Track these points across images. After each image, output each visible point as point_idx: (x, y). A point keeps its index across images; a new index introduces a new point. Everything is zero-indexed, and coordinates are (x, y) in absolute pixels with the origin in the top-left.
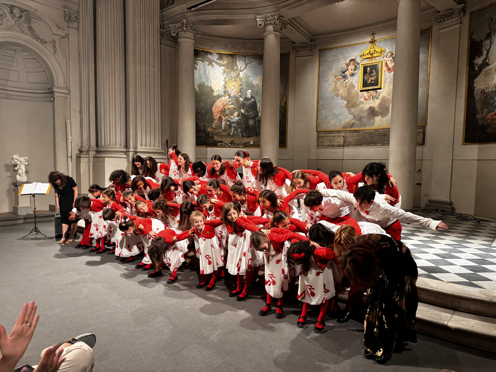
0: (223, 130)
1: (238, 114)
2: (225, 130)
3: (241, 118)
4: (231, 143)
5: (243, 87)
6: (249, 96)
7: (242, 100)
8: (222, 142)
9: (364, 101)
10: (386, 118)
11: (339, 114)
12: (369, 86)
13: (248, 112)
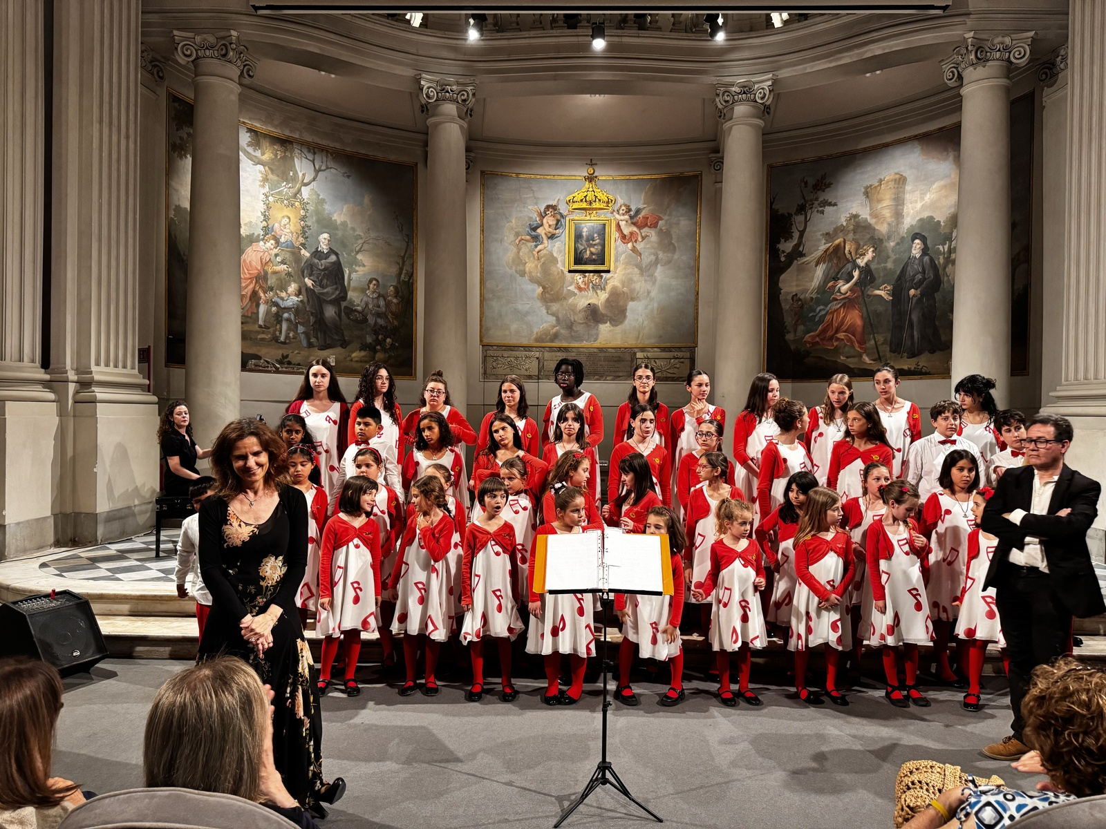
0: (260, 326)
1: (297, 288)
2: (266, 327)
3: (306, 300)
4: (281, 362)
5: (309, 224)
6: (324, 247)
7: (308, 255)
8: (259, 358)
9: (576, 291)
10: (619, 328)
11: (527, 313)
12: (585, 264)
13: (323, 287)
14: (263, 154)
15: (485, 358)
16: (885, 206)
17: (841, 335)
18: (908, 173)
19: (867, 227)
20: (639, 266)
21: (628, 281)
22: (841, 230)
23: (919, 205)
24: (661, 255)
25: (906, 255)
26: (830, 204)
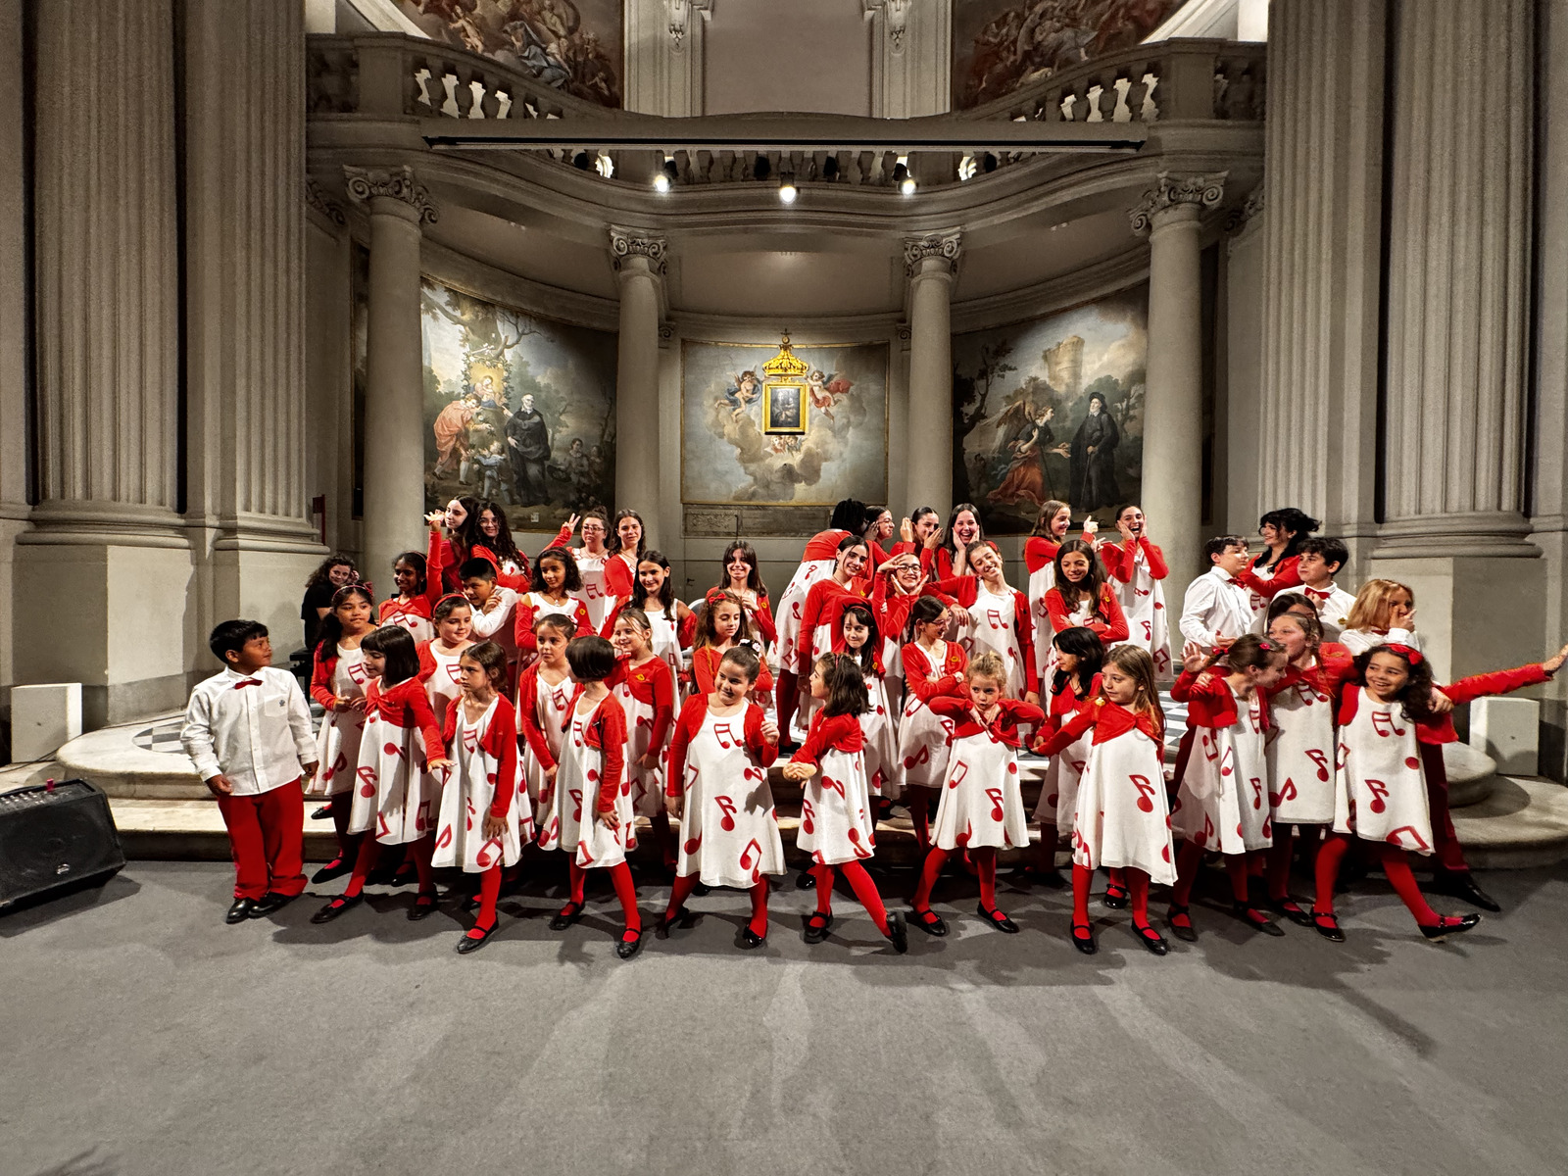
0: (461, 483)
1: (500, 447)
2: (467, 484)
3: (509, 458)
5: (512, 385)
6: (527, 408)
7: (511, 415)
9: (773, 452)
10: (813, 487)
11: (726, 473)
12: (781, 426)
13: (526, 446)
14: (463, 314)
15: (685, 516)
16: (1064, 368)
17: (1022, 492)
18: (1084, 335)
19: (1046, 389)
20: (831, 428)
21: (822, 443)
22: (1020, 392)
23: (1097, 366)
24: (852, 418)
25: (1084, 415)
26: (1010, 369)
